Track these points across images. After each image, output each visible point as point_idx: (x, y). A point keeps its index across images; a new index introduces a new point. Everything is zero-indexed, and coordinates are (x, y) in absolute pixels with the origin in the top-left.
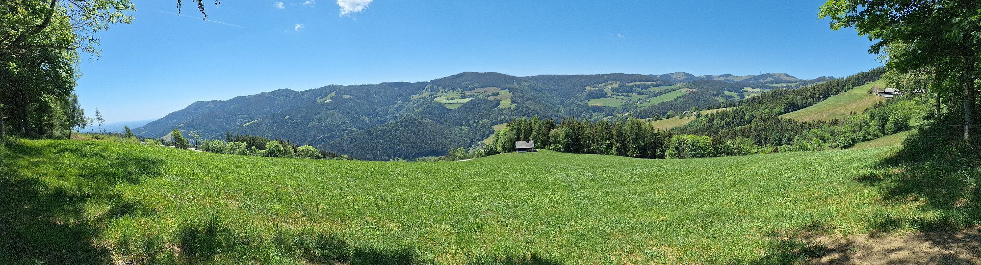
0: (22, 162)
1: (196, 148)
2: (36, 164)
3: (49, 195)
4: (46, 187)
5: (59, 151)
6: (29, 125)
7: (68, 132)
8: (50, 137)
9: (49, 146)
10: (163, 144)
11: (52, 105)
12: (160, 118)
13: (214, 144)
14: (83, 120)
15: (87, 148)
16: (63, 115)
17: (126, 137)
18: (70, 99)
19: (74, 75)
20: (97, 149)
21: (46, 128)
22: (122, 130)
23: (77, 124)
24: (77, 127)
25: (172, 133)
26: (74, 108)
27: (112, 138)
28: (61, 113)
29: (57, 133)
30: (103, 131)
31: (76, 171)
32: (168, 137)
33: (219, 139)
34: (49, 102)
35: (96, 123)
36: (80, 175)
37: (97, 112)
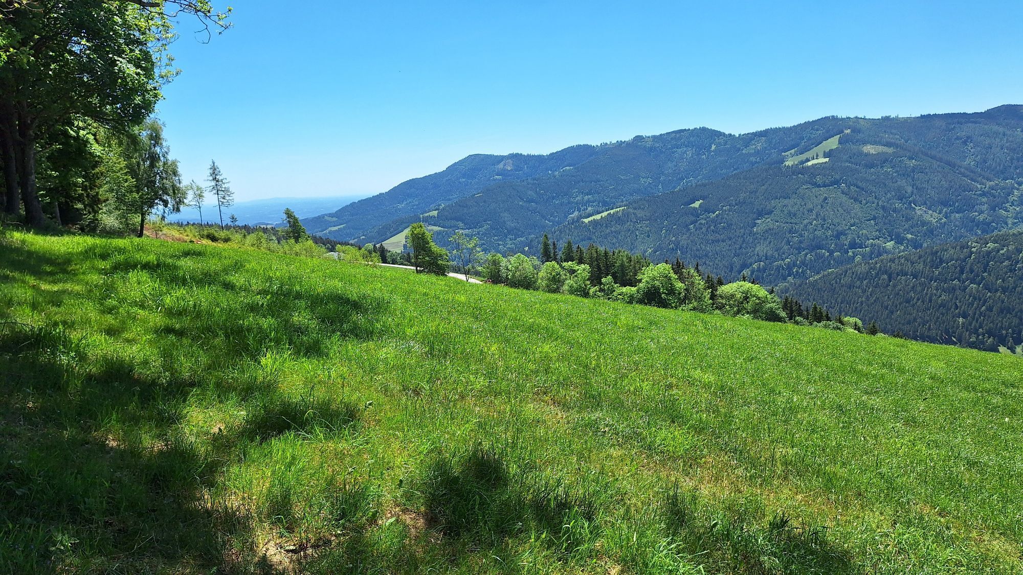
0: (21, 292)
1: (466, 273)
2: (56, 300)
3: (90, 377)
4: (82, 357)
5: (116, 268)
6: (37, 197)
7: (137, 219)
8: (91, 229)
9: (88, 254)
10: (384, 261)
11: (96, 149)
12: (376, 193)
13: (509, 264)
14: (175, 190)
15: (187, 264)
16: (126, 174)
17: (287, 237)
18: (144, 135)
19: (156, 71)
20: (213, 265)
21: (80, 206)
22: (278, 220)
23: (161, 199)
24: (161, 207)
25: (407, 232)
26: (154, 158)
27: (251, 238)
28: (121, 169)
29: (109, 219)
30: (227, 221)
31: (157, 319)
32: (397, 243)
33: (523, 252)
34: (87, 141)
35: (210, 199)
36: (169, 330)
37: (214, 172)
